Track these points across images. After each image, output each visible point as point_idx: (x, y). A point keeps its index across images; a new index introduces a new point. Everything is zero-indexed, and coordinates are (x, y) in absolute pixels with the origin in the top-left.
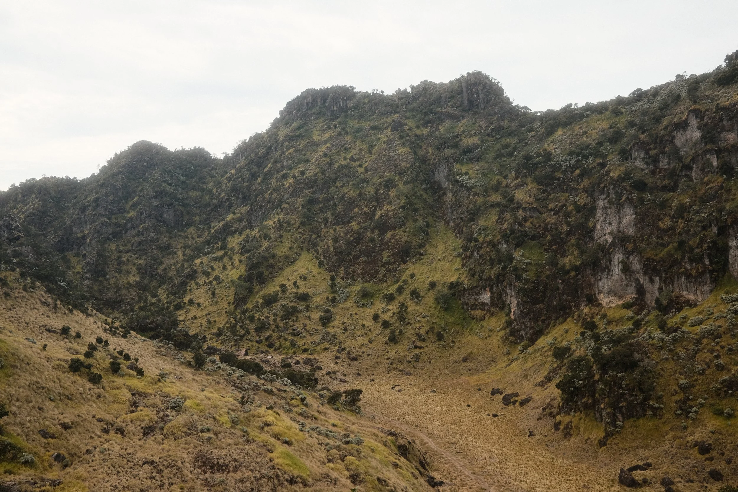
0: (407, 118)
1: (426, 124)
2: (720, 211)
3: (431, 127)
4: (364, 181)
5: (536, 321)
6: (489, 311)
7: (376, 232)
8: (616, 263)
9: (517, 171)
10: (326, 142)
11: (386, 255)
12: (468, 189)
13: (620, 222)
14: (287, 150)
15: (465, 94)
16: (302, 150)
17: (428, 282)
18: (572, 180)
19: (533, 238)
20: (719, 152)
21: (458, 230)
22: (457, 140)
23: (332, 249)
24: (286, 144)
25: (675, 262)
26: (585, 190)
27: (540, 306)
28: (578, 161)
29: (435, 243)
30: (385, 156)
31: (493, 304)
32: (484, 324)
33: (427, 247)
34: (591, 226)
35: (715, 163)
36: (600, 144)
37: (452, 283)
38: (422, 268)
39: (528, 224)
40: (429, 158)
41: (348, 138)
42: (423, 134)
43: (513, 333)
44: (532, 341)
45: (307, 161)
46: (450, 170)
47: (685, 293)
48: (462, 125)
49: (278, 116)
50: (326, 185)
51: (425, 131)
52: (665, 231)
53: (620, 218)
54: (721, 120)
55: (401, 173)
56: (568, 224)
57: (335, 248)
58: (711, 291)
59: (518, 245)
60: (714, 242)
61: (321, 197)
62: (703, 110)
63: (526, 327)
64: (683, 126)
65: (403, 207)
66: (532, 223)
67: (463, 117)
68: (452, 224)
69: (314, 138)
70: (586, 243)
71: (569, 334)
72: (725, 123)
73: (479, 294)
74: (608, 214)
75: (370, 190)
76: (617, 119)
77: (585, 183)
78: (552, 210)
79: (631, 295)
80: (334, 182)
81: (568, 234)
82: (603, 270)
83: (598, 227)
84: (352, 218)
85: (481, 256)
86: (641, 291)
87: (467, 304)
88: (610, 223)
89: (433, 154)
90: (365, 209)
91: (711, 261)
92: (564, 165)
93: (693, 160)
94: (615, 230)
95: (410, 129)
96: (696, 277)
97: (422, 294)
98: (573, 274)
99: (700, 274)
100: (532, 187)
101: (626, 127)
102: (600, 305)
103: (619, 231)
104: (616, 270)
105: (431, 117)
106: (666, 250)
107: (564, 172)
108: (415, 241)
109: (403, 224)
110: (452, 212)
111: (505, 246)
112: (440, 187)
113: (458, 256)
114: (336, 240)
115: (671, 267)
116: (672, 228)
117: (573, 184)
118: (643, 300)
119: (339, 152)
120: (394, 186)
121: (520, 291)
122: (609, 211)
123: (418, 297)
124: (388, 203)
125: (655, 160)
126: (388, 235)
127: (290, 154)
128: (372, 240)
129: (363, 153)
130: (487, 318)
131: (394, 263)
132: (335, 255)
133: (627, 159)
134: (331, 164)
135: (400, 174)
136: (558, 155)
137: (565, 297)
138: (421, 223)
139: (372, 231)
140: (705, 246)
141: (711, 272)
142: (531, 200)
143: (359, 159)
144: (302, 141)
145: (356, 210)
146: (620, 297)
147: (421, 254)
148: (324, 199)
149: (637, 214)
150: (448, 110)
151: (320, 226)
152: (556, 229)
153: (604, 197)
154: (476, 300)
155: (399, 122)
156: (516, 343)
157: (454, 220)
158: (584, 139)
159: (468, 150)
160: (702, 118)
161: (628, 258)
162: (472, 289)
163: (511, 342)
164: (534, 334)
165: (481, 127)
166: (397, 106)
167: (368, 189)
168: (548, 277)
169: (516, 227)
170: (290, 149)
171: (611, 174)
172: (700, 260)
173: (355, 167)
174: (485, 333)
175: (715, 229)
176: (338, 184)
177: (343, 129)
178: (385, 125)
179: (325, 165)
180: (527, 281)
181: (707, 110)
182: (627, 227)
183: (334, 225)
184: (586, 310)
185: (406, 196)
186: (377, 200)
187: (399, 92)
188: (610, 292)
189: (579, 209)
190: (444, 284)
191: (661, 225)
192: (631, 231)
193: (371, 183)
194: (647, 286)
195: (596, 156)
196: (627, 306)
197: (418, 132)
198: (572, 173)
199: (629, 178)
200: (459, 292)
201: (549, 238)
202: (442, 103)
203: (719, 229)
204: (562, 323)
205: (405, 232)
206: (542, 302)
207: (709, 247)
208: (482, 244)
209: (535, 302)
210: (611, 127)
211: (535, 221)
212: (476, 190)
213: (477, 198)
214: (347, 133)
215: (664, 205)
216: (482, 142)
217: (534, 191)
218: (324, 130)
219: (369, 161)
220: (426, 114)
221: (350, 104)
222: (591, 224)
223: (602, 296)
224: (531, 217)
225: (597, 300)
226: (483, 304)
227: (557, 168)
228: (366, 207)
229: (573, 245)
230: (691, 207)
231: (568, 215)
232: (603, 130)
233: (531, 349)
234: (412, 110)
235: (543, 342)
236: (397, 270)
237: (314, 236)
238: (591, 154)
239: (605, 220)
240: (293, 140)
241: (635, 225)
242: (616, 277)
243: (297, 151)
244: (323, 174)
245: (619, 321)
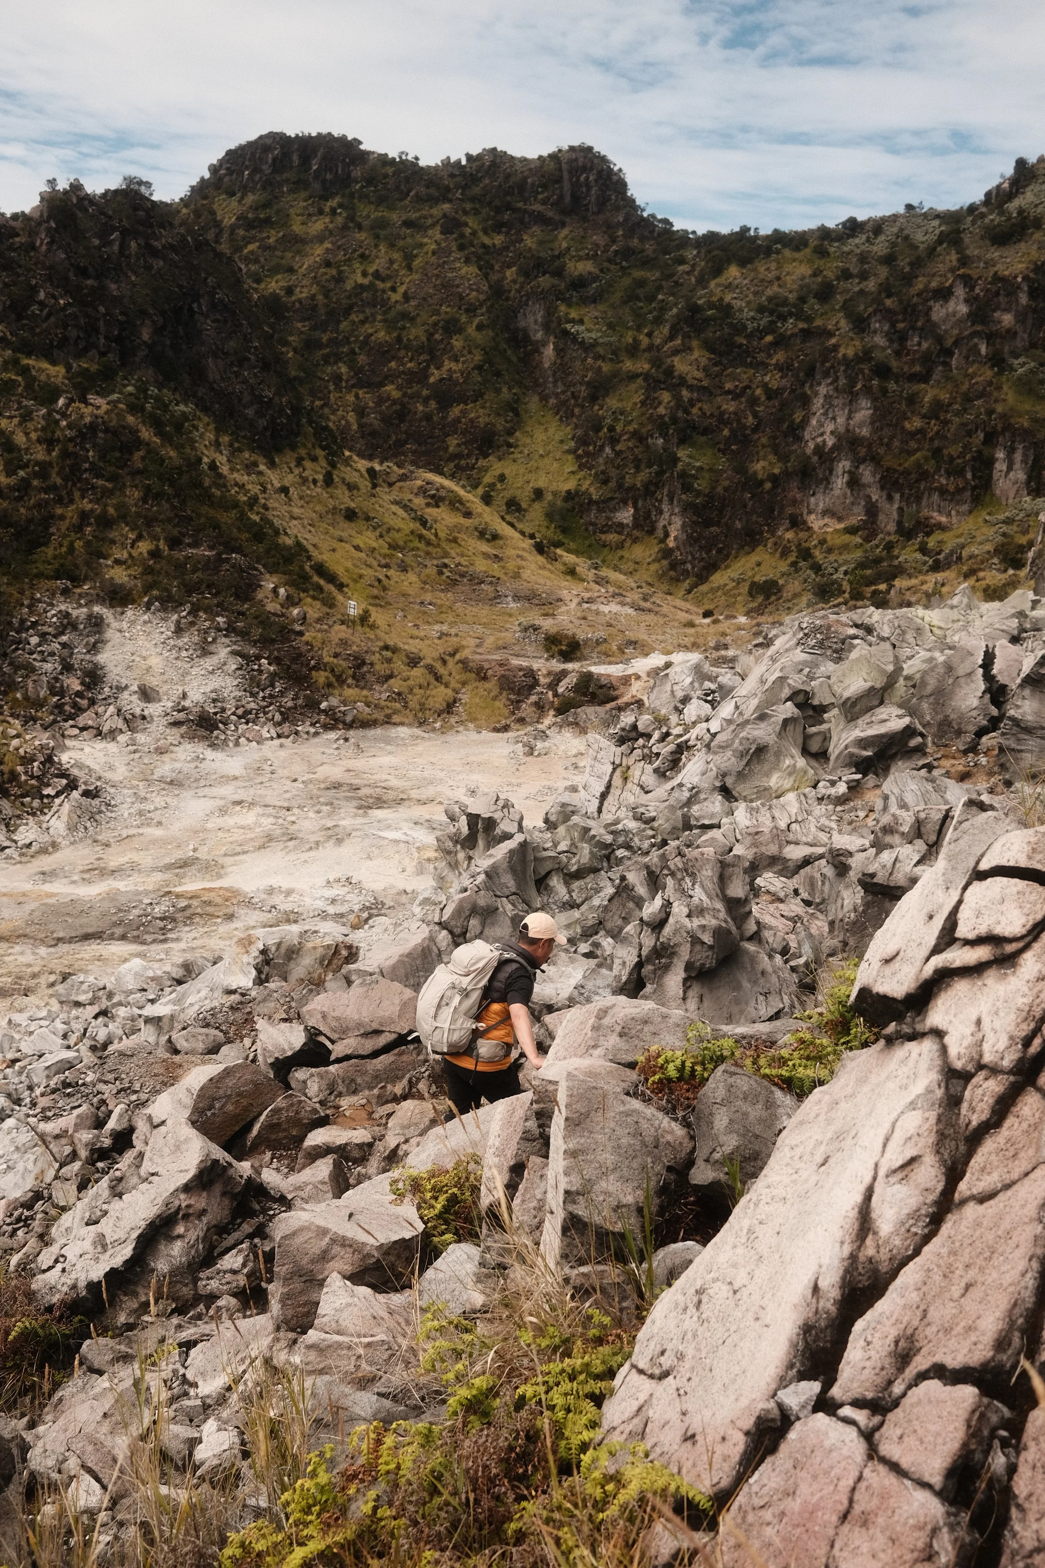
0: (465, 213)
1: (498, 227)
2: (990, 412)
3: (507, 234)
4: (405, 316)
5: (708, 552)
6: (629, 535)
7: (433, 404)
8: (840, 472)
9: (673, 328)
10: (320, 239)
11: (453, 443)
12: (588, 347)
13: (849, 418)
14: (246, 246)
15: (566, 185)
16: (275, 249)
17: (529, 488)
18: (761, 350)
19: (705, 432)
20: (990, 338)
21: (564, 412)
22: (557, 263)
23: (355, 427)
24: (241, 232)
25: (924, 475)
26: (779, 367)
27: (714, 529)
28: (772, 322)
29: (529, 429)
30: (437, 276)
31: (637, 524)
32: (625, 553)
33: (517, 434)
34: (798, 420)
35: (983, 349)
36: (802, 300)
37: (568, 492)
38: (514, 467)
39: (695, 411)
40: (507, 287)
41: (362, 236)
42: (494, 245)
43: (673, 566)
44: (702, 578)
45: (291, 270)
46: (550, 312)
47: (935, 514)
48: (563, 237)
49: (207, 175)
50: (335, 315)
51: (498, 240)
52: (913, 435)
53: (850, 412)
54: (997, 294)
55: (471, 310)
56: (755, 415)
57: (361, 426)
58: (970, 512)
59: (682, 441)
60: (979, 452)
61: (325, 338)
62: (975, 277)
63: (694, 558)
64: (944, 294)
65: (479, 368)
66: (700, 409)
67: (563, 225)
68: (552, 401)
69: (294, 227)
70: (788, 445)
71: (762, 567)
72: (1001, 299)
73: (615, 510)
74: (831, 405)
75: (416, 333)
76: (822, 262)
77: (780, 356)
78: (729, 392)
79: (858, 517)
80: (348, 311)
81: (756, 429)
82: (818, 483)
83: (814, 422)
84: (386, 377)
85: (618, 454)
86: (872, 511)
87: (594, 524)
88: (834, 418)
89: (514, 281)
90: (409, 365)
91: (974, 476)
92: (750, 326)
93: (956, 343)
94: (842, 429)
95: (474, 233)
96: (953, 494)
97: (524, 505)
98: (768, 486)
99: (959, 491)
100: (698, 354)
101: (838, 279)
102: (809, 529)
103: (848, 431)
104: (840, 482)
105: (506, 216)
106: (913, 458)
107: (749, 337)
108: (500, 424)
109: (478, 396)
110: (555, 382)
111: (661, 441)
112: (526, 338)
113: (568, 452)
114: (361, 412)
115: (918, 481)
116: (921, 431)
117: (760, 357)
118: (874, 522)
119: (349, 260)
120: (460, 330)
121: (687, 508)
122: (836, 402)
123: (519, 509)
124: (449, 359)
125: (903, 338)
126: (455, 411)
127: (252, 252)
128: (428, 417)
129: (395, 266)
130: (627, 545)
131: (469, 456)
132: (363, 437)
133: (863, 331)
134: (339, 279)
135: (467, 311)
136: (741, 310)
137: (754, 518)
138: (506, 394)
139: (426, 400)
140: (968, 457)
141: (974, 488)
142: (699, 375)
143: (388, 278)
144: (273, 232)
145: (393, 364)
146: (840, 519)
147: (510, 445)
148: (330, 340)
149: (876, 409)
150: (537, 207)
151: (326, 387)
152: (738, 421)
153: (829, 381)
154: (609, 518)
155: (455, 219)
156: (678, 580)
157: (557, 395)
158: (775, 288)
159: (579, 283)
160: (972, 288)
161: (857, 467)
162: (604, 502)
163: (672, 579)
164: (704, 568)
165: (597, 245)
166: (448, 189)
167: (414, 331)
168: (726, 489)
169: (680, 414)
170: (249, 243)
171: (842, 351)
172: (961, 473)
173: (384, 291)
174: (631, 566)
175: (981, 436)
176: (353, 317)
177: (351, 218)
178: (430, 221)
179: (327, 281)
180: (698, 493)
181: (980, 278)
182: (860, 426)
183: (353, 386)
184: (789, 535)
185: (483, 349)
186: (431, 352)
187: (447, 163)
188: (827, 512)
189: (771, 394)
190: (554, 494)
191: (907, 425)
192: (865, 432)
193: (419, 320)
194: (883, 504)
195: (799, 318)
196: (851, 531)
197: (487, 241)
198: (761, 339)
199: (871, 359)
200: (581, 506)
201: (726, 432)
202: (526, 195)
203: (986, 436)
204: (748, 553)
205: (483, 407)
206: (718, 524)
207: (973, 459)
208: (621, 436)
209: (708, 523)
210: (815, 275)
211: (705, 407)
212: (600, 350)
213: (599, 363)
214: (360, 227)
215: (912, 400)
216: (602, 271)
217: (703, 361)
218: (310, 215)
219: (407, 282)
220: (498, 210)
221: (357, 172)
222: (798, 417)
223: (813, 517)
224: (699, 401)
225: (805, 522)
226: (621, 525)
227: (740, 328)
228: (411, 360)
229: (764, 446)
230: (950, 404)
231: (753, 402)
232: (803, 278)
233: (704, 588)
234: (473, 199)
235: (719, 578)
236: (473, 468)
237: (318, 403)
238: (791, 314)
239: (825, 414)
240: (254, 228)
241: (872, 423)
242: (837, 492)
243: (265, 248)
244: (326, 296)
245: (845, 547)
